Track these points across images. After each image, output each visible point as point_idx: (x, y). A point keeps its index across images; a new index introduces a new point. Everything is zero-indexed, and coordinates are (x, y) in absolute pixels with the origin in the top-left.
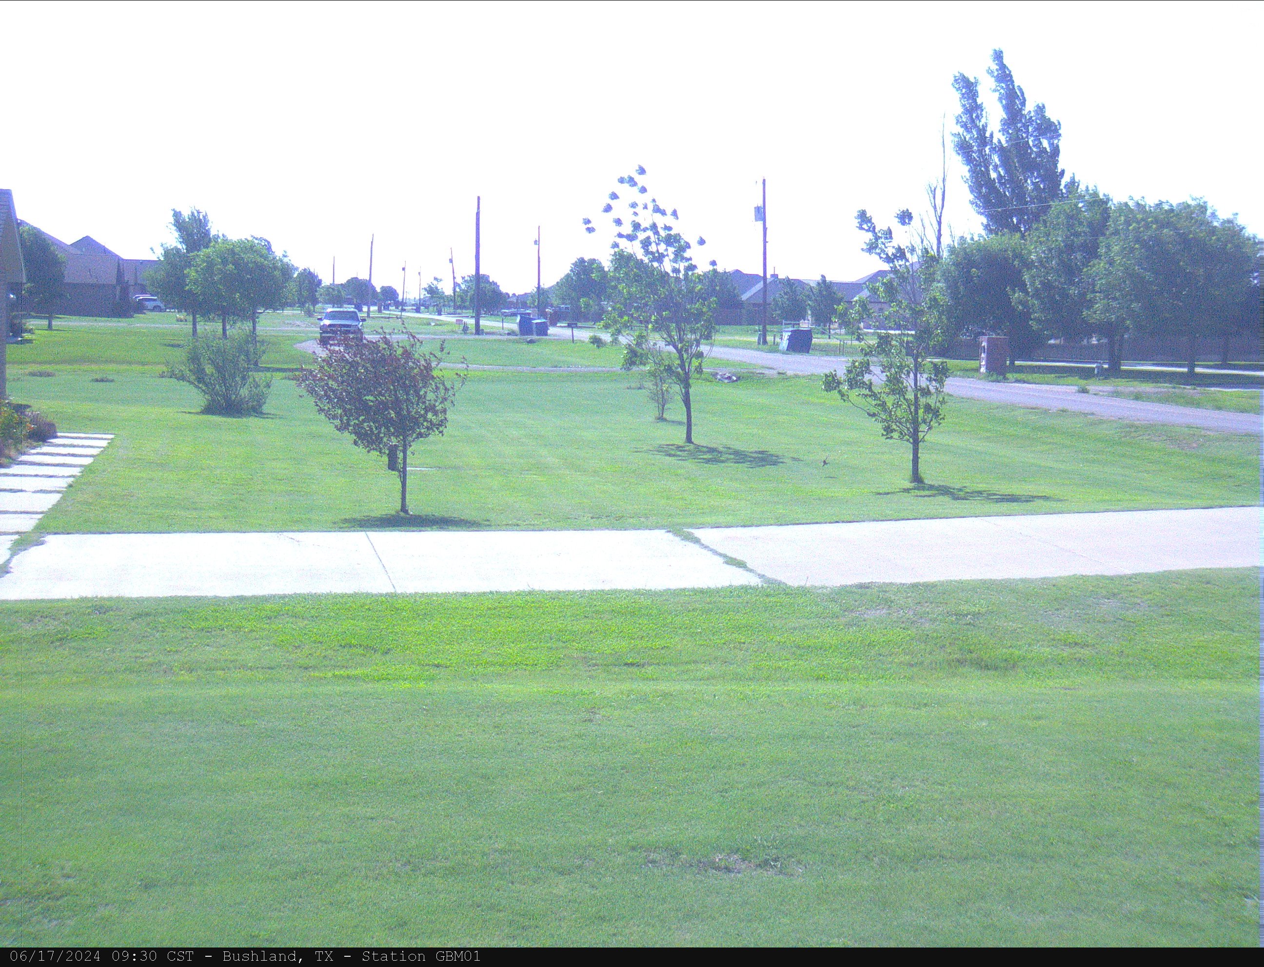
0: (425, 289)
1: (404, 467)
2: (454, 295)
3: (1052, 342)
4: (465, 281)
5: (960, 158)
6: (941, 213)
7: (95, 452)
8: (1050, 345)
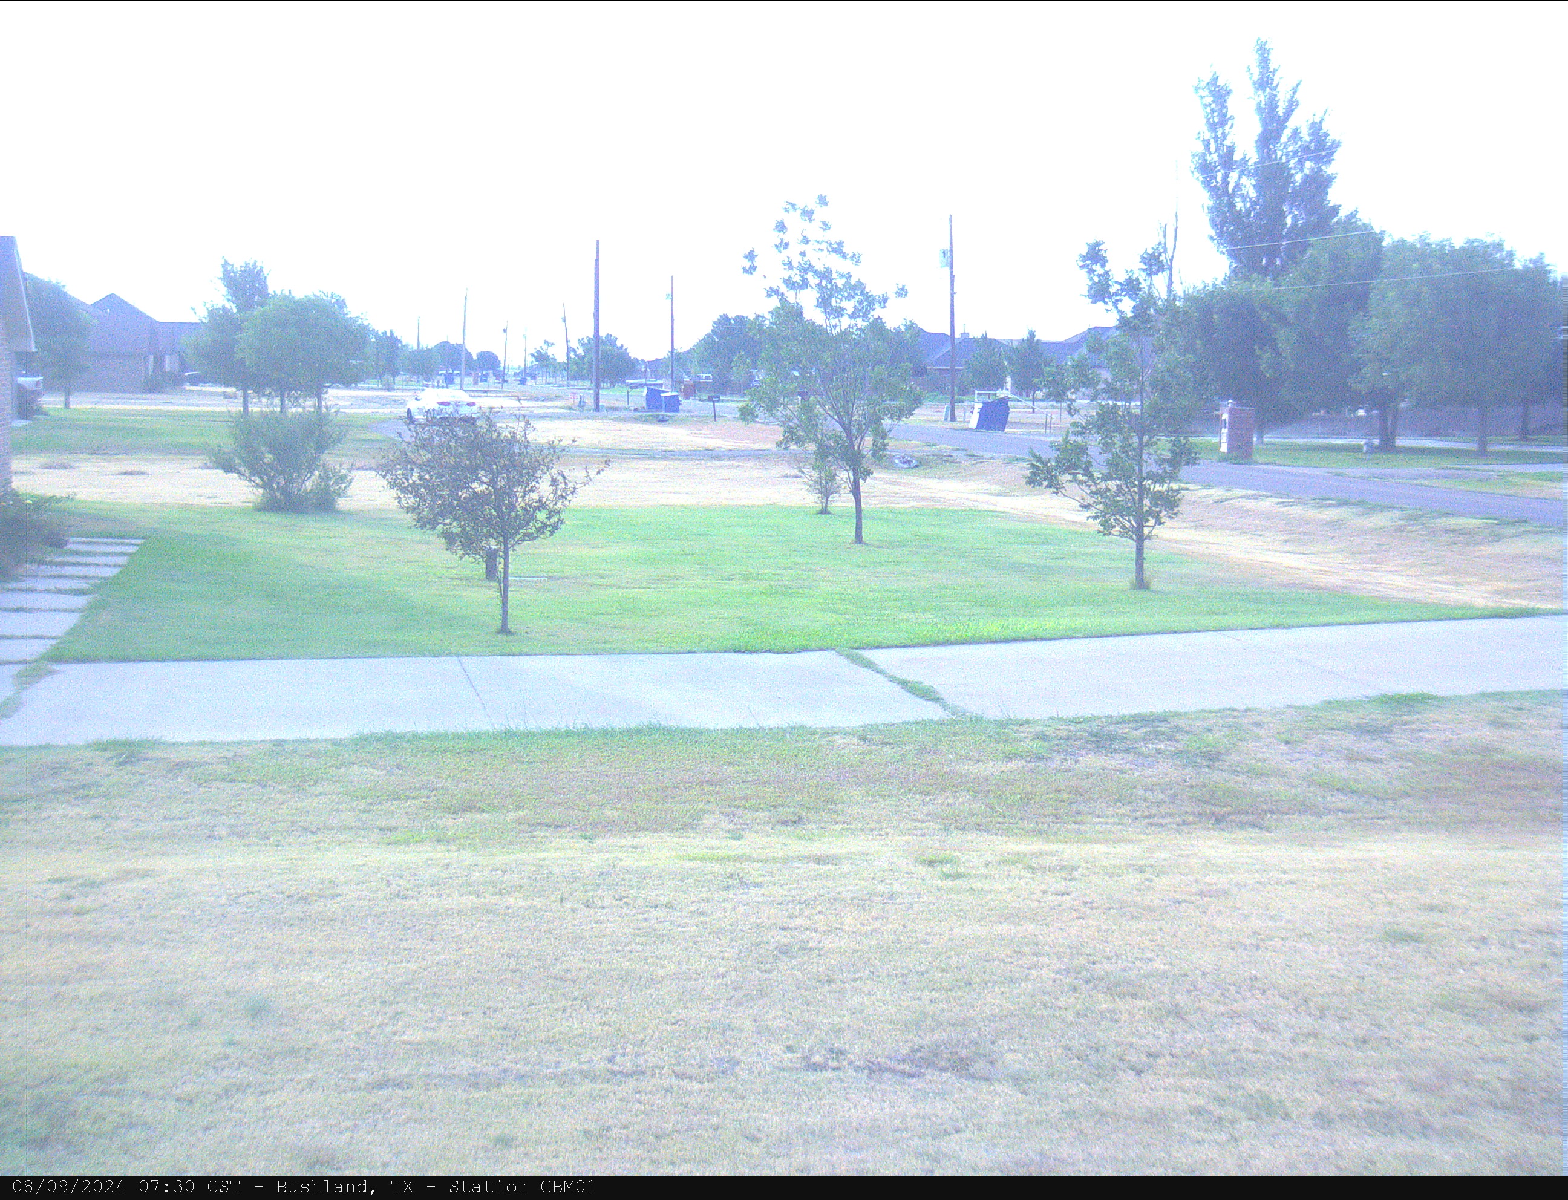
1: (506, 577)
2: (568, 364)
4: (583, 344)
5: (1198, 184)
7: (123, 560)
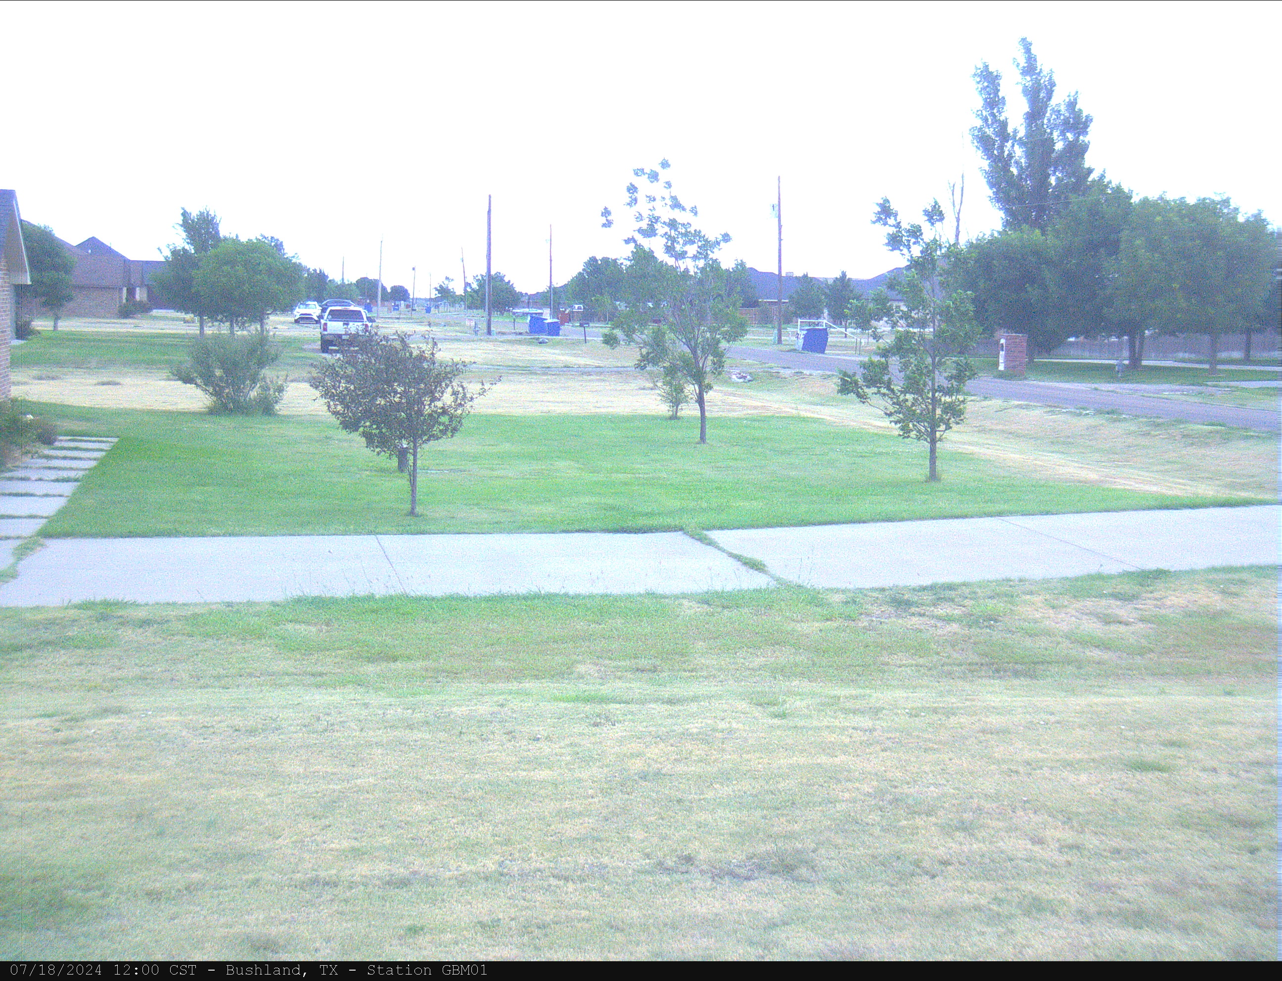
0: (436, 289)
1: (415, 470)
2: (465, 296)
3: (1072, 339)
4: (478, 280)
5: (980, 153)
6: (960, 210)
7: (101, 455)
8: (1070, 342)
